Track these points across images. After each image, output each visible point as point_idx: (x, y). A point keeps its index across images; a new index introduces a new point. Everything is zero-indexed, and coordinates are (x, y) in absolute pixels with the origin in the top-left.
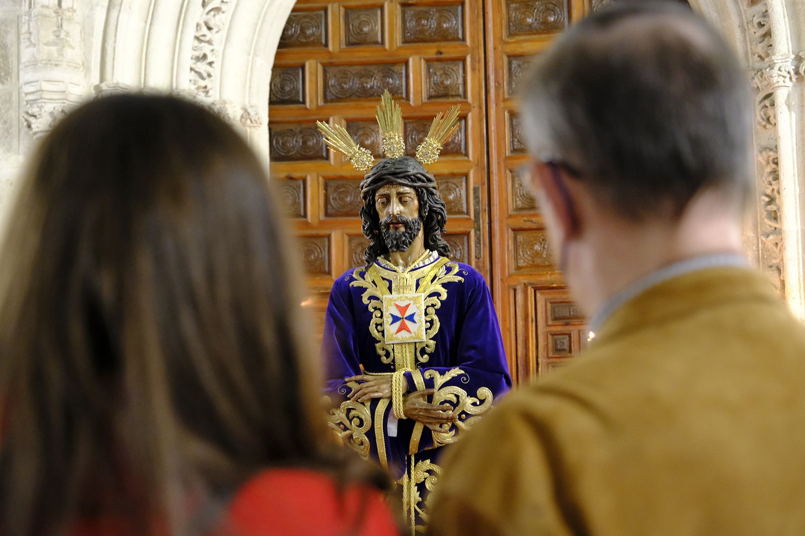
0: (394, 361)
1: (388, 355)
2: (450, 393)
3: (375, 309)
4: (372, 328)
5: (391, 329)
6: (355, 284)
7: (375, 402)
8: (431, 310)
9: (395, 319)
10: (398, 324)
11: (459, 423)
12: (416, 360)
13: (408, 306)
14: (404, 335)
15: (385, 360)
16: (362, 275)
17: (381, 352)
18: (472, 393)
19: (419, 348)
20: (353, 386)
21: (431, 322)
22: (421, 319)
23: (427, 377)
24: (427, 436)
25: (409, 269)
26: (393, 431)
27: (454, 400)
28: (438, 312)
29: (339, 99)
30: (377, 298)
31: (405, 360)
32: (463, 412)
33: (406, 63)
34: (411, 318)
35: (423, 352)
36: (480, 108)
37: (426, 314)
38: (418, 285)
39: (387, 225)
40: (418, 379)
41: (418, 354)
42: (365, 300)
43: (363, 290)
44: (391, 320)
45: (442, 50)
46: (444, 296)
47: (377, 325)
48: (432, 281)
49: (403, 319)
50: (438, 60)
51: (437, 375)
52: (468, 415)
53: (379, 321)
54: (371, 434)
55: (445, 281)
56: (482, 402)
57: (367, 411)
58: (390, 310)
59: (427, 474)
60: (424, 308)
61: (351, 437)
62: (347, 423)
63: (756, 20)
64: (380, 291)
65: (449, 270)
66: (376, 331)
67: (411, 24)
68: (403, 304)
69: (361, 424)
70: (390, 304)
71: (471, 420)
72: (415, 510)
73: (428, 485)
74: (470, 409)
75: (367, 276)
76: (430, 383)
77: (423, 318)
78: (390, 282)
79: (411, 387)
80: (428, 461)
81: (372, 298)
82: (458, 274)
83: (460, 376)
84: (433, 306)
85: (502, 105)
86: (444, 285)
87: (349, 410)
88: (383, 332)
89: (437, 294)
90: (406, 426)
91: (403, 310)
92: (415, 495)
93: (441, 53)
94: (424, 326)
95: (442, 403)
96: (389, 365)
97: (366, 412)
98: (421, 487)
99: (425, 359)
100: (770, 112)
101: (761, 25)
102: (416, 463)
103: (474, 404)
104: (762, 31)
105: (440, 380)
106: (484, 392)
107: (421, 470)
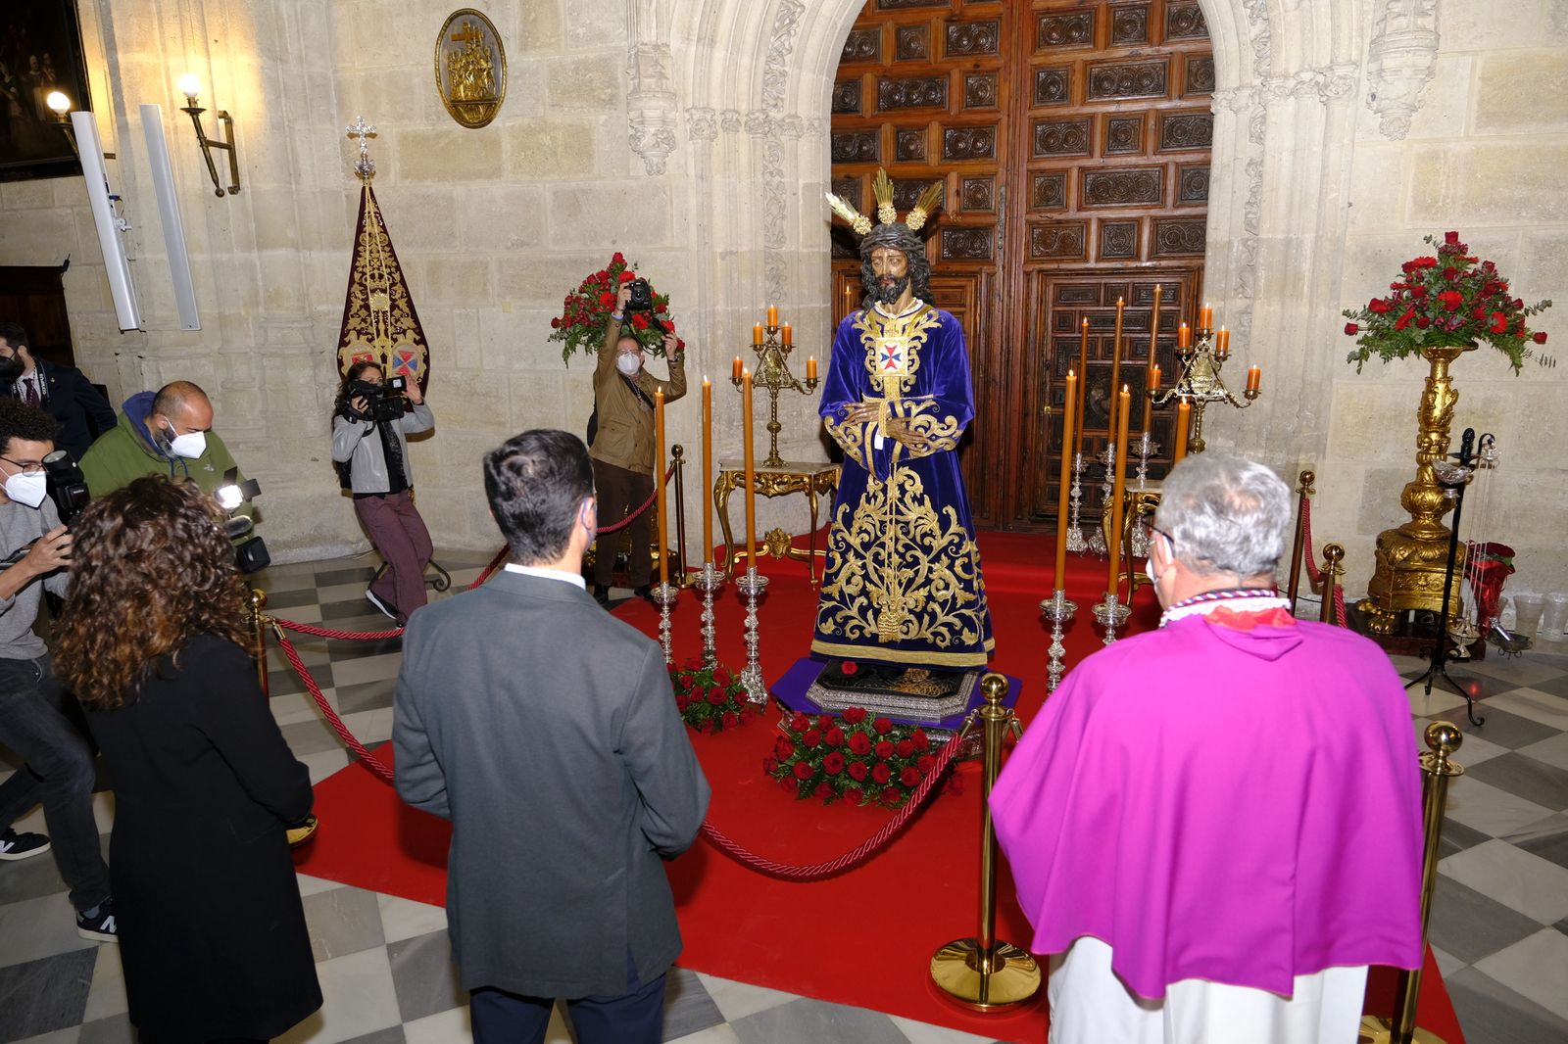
0: (883, 389)
1: (878, 385)
2: (923, 419)
3: (870, 348)
4: (867, 363)
5: (881, 365)
6: (855, 326)
7: (865, 425)
8: (913, 352)
9: (885, 357)
10: (886, 362)
11: (930, 442)
12: (901, 390)
13: (895, 347)
14: (891, 370)
15: (876, 389)
17: (873, 382)
18: (941, 420)
19: (903, 380)
20: (850, 410)
21: (913, 361)
22: (904, 358)
23: (906, 407)
24: (905, 451)
25: (898, 315)
26: (879, 445)
27: (927, 425)
28: (918, 353)
29: (889, 109)
30: (871, 339)
31: (893, 391)
32: (934, 435)
33: (949, 75)
34: (897, 357)
35: (906, 384)
36: (1009, 116)
37: (909, 354)
38: (904, 330)
39: (882, 280)
40: (899, 410)
41: (902, 386)
42: (863, 341)
43: (861, 332)
44: (881, 358)
45: (979, 63)
46: (925, 339)
47: (871, 361)
48: (916, 327)
49: (891, 357)
50: (976, 73)
51: (913, 407)
52: (938, 437)
53: (872, 358)
54: (862, 447)
55: (926, 326)
56: (949, 427)
57: (859, 431)
58: (881, 350)
59: (906, 478)
60: (907, 349)
61: (848, 447)
63: (1261, 41)
64: (875, 333)
65: (930, 317)
66: (869, 366)
67: (953, 40)
68: (891, 346)
70: (881, 344)
71: (940, 441)
72: (896, 505)
73: (907, 487)
74: (939, 432)
76: (908, 412)
77: (907, 358)
78: (883, 326)
79: (893, 414)
80: (907, 468)
81: (867, 339)
82: (938, 321)
83: (932, 406)
84: (915, 347)
86: (926, 330)
87: (846, 429)
88: (875, 367)
89: (919, 338)
90: (889, 443)
91: (891, 350)
92: (897, 494)
93: (978, 66)
94: (907, 364)
95: (916, 429)
96: (880, 392)
97: (857, 431)
98: (902, 488)
99: (907, 389)
100: (1262, 130)
101: (1264, 46)
102: (898, 469)
103: (943, 429)
104: (1265, 52)
105: (915, 410)
106: (950, 419)
107: (901, 474)
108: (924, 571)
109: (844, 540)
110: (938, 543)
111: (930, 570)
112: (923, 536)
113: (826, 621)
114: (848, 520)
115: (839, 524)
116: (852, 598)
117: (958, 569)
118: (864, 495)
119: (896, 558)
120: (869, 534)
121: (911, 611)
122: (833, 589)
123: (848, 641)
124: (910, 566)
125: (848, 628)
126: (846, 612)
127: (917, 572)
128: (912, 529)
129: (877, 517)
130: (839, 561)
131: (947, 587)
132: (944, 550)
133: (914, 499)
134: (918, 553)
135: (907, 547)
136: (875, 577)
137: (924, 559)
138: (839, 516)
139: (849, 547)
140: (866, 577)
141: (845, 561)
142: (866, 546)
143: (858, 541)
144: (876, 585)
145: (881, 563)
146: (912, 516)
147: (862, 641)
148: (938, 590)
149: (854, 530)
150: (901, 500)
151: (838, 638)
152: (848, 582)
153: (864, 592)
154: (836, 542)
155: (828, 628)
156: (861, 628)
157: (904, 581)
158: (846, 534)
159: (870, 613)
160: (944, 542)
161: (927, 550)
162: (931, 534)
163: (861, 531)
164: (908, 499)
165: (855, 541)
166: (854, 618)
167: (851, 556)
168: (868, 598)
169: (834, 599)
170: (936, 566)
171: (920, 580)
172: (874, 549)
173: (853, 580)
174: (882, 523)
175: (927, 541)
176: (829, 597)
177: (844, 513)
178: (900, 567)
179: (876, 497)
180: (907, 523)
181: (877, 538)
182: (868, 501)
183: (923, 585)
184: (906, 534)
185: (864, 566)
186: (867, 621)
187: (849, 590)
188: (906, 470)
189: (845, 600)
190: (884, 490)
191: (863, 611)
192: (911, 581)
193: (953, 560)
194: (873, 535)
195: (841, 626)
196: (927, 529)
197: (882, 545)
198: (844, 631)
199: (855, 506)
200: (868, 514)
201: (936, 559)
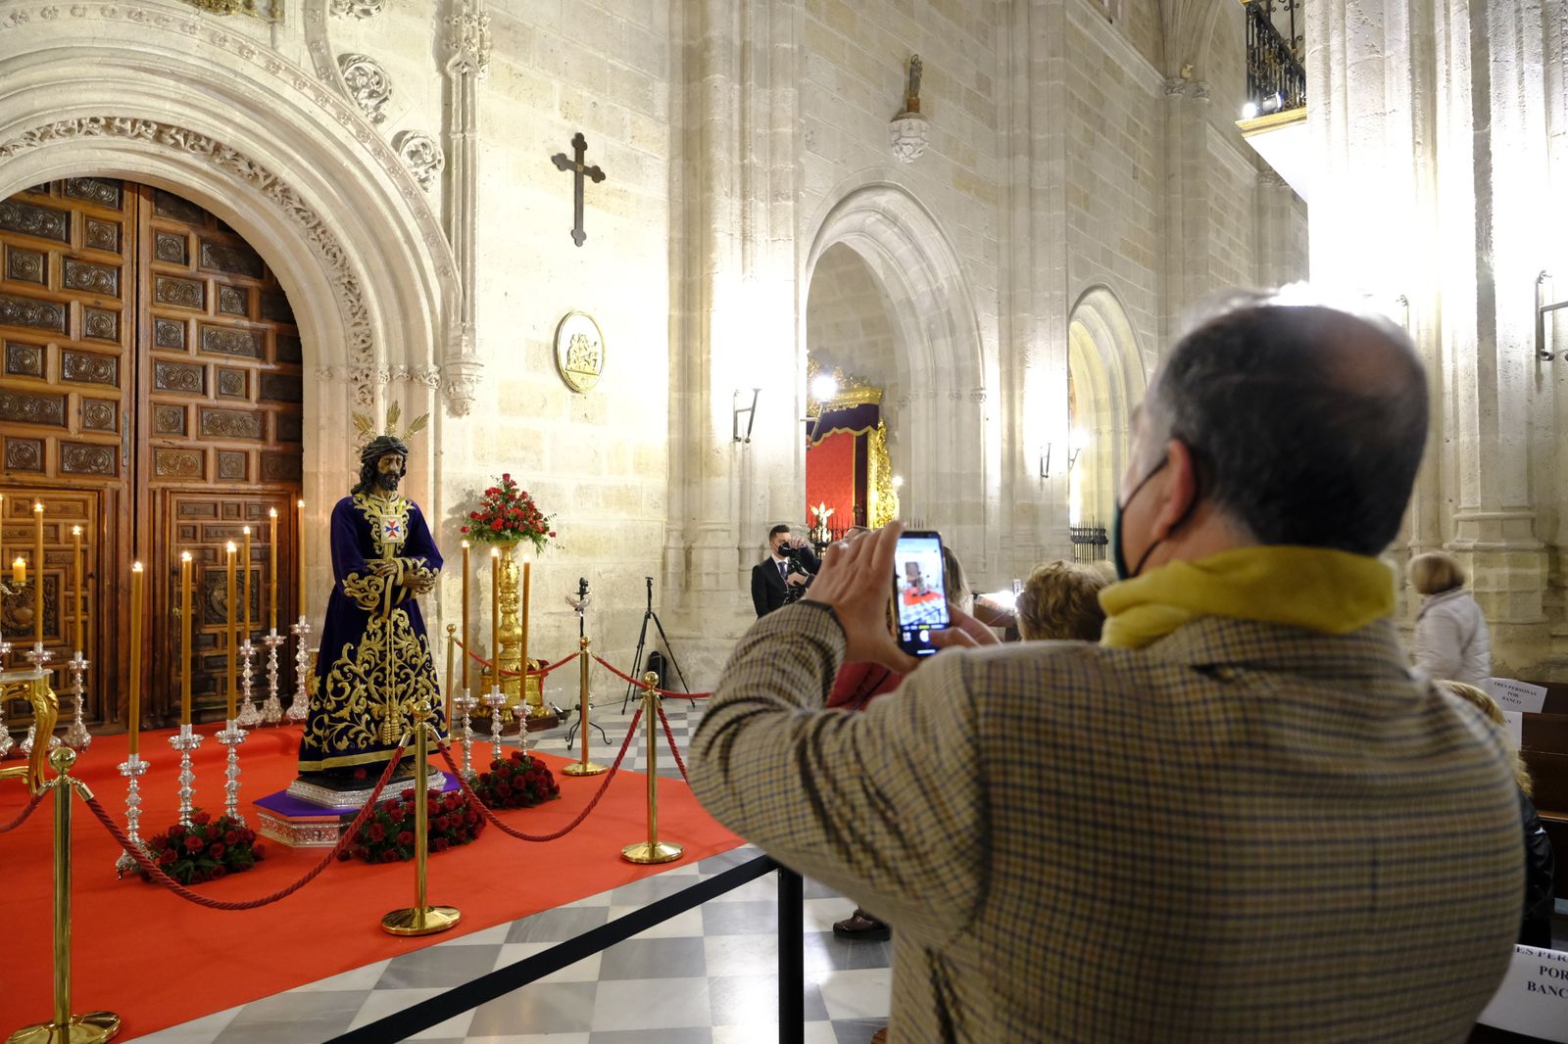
0: (384, 552)
1: (380, 549)
2: (423, 571)
3: (374, 523)
4: (373, 533)
5: (386, 535)
7: (386, 579)
8: (404, 525)
9: (388, 529)
10: (387, 532)
12: (395, 552)
13: (394, 522)
14: (393, 538)
15: (378, 552)
16: (360, 502)
17: (376, 548)
19: (398, 545)
20: (374, 568)
21: (404, 531)
22: (402, 528)
23: (413, 563)
25: (390, 500)
30: (373, 516)
31: (389, 554)
33: (68, 306)
34: (396, 529)
35: (399, 548)
36: (131, 352)
38: (396, 511)
39: (386, 475)
40: (410, 563)
41: (397, 549)
42: (366, 517)
43: (364, 511)
44: (385, 529)
45: (99, 300)
46: (407, 517)
47: (376, 532)
48: (402, 509)
49: (392, 529)
50: (94, 308)
51: (418, 562)
53: (377, 530)
54: (382, 595)
55: (407, 509)
57: (382, 580)
58: (383, 524)
60: (401, 523)
61: (367, 596)
62: (367, 588)
63: (361, 338)
64: (376, 512)
65: (407, 502)
66: (375, 536)
67: (72, 275)
68: (390, 521)
69: (377, 589)
70: (383, 521)
72: (393, 637)
73: (401, 624)
75: (364, 502)
76: (415, 566)
78: (380, 507)
79: (406, 568)
80: (399, 609)
81: (371, 516)
83: (426, 562)
84: (405, 522)
85: (149, 353)
87: (370, 581)
88: (380, 537)
91: (392, 524)
92: (393, 629)
93: (97, 302)
96: (380, 555)
99: (399, 552)
100: (369, 397)
101: (363, 341)
104: (364, 346)
105: (419, 564)
107: (394, 616)
108: (413, 684)
109: (350, 671)
110: (420, 661)
111: (417, 682)
112: (412, 657)
113: (341, 740)
114: (353, 655)
115: (345, 658)
116: (359, 716)
117: (432, 678)
118: (365, 635)
119: (394, 679)
120: (369, 663)
121: (405, 716)
122: (345, 713)
123: (358, 751)
124: (403, 681)
125: (359, 741)
126: (357, 728)
127: (409, 685)
128: (404, 652)
129: (377, 647)
130: (348, 689)
131: (428, 693)
132: (423, 666)
133: (404, 631)
134: (408, 670)
135: (401, 668)
136: (376, 696)
137: (413, 674)
138: (345, 653)
139: (356, 675)
140: (369, 697)
141: (353, 688)
142: (368, 673)
143: (362, 670)
144: (376, 702)
145: (382, 684)
146: (403, 644)
147: (370, 749)
148: (422, 696)
149: (358, 662)
150: (396, 634)
151: (352, 750)
152: (357, 704)
153: (368, 710)
154: (344, 674)
155: (343, 744)
156: (367, 739)
157: (399, 693)
158: (353, 667)
159: (372, 725)
160: (424, 660)
161: (413, 667)
162: (415, 656)
163: (365, 661)
164: (400, 632)
165: (360, 670)
166: (361, 731)
167: (357, 682)
168: (370, 713)
169: (346, 720)
170: (420, 678)
171: (411, 691)
172: (374, 674)
173: (361, 702)
174: (380, 652)
175: (414, 660)
176: (341, 720)
177: (349, 651)
178: (397, 683)
179: (375, 634)
180: (400, 650)
181: (376, 664)
182: (369, 638)
183: (412, 695)
184: (400, 658)
185: (366, 690)
186: (371, 732)
187: (358, 710)
188: (399, 611)
189: (355, 718)
190: (383, 627)
191: (368, 724)
192: (404, 693)
193: (429, 672)
194: (373, 664)
195: (354, 741)
196: (411, 652)
197: (383, 670)
198: (357, 744)
199: (357, 642)
200: (368, 648)
201: (419, 674)
